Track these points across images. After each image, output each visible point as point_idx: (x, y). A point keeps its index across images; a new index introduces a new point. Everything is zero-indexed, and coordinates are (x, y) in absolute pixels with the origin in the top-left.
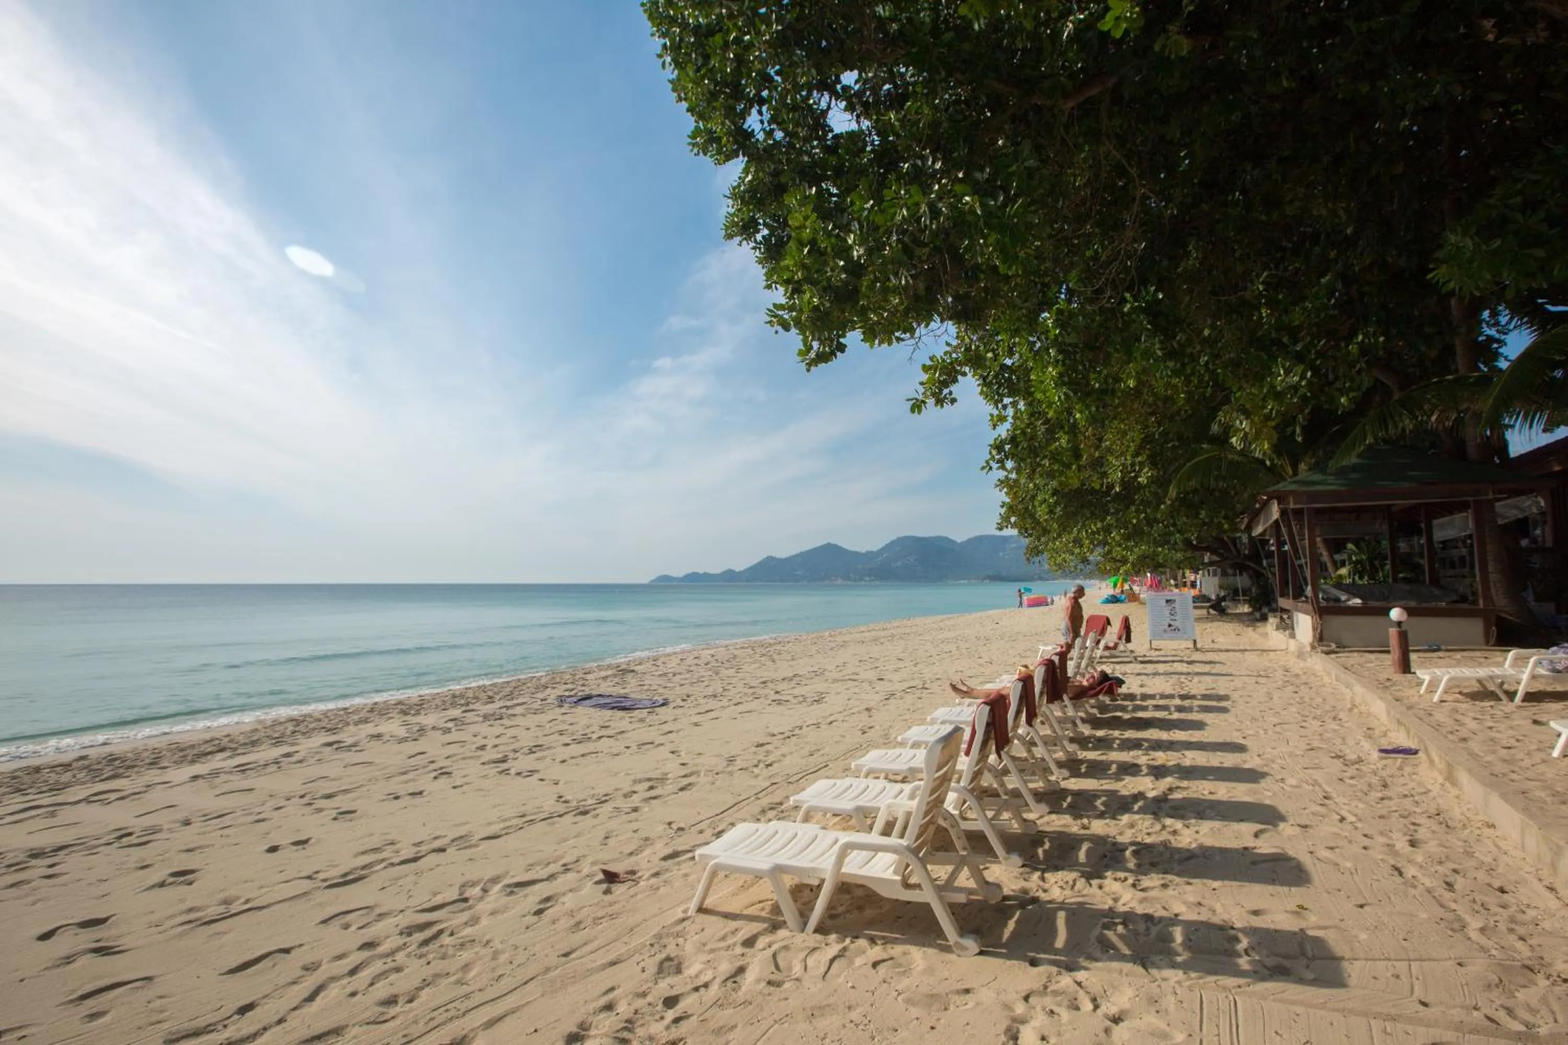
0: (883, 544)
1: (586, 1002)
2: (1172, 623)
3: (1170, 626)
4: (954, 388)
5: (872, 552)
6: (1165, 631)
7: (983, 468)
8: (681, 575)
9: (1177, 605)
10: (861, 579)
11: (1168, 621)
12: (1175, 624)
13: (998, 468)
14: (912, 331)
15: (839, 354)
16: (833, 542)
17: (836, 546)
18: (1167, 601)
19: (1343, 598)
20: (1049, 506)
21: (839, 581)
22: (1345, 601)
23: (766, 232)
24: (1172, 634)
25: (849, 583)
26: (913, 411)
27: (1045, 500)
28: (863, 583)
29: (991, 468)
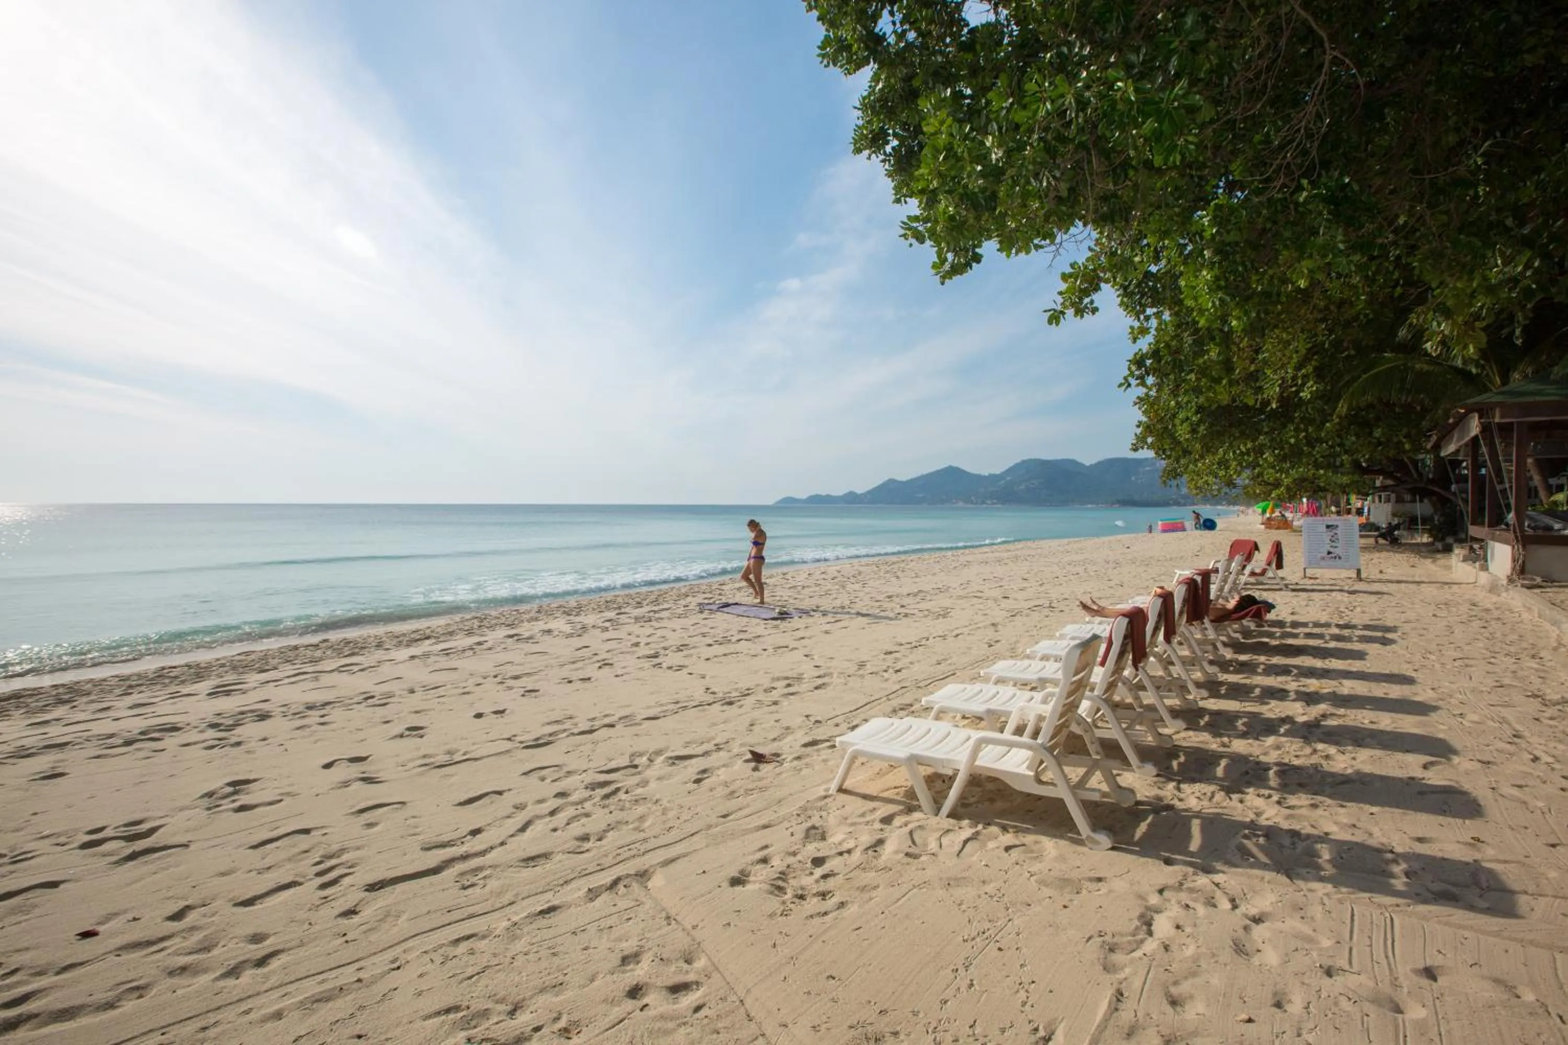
0: (1006, 468)
1: (744, 855)
2: (1332, 550)
3: (1329, 553)
4: (1096, 297)
5: (995, 476)
6: (1323, 558)
7: (1120, 385)
8: (804, 497)
9: (1339, 531)
10: (983, 503)
11: (1328, 548)
12: (1337, 551)
13: (1138, 385)
14: (1051, 236)
15: (974, 264)
16: (954, 465)
17: (957, 469)
18: (1328, 527)
19: (1557, 526)
20: (1191, 425)
21: (961, 504)
22: (1559, 530)
23: (895, 143)
24: (1332, 562)
25: (971, 506)
26: (1050, 322)
27: (1187, 419)
28: (985, 506)
29: (1129, 385)
